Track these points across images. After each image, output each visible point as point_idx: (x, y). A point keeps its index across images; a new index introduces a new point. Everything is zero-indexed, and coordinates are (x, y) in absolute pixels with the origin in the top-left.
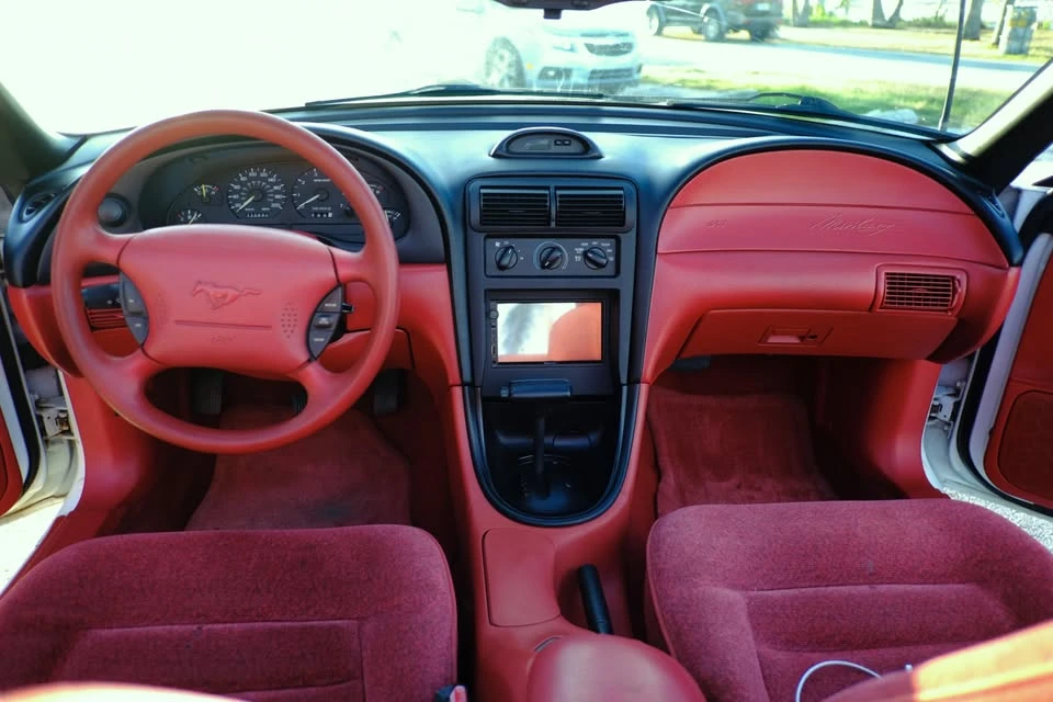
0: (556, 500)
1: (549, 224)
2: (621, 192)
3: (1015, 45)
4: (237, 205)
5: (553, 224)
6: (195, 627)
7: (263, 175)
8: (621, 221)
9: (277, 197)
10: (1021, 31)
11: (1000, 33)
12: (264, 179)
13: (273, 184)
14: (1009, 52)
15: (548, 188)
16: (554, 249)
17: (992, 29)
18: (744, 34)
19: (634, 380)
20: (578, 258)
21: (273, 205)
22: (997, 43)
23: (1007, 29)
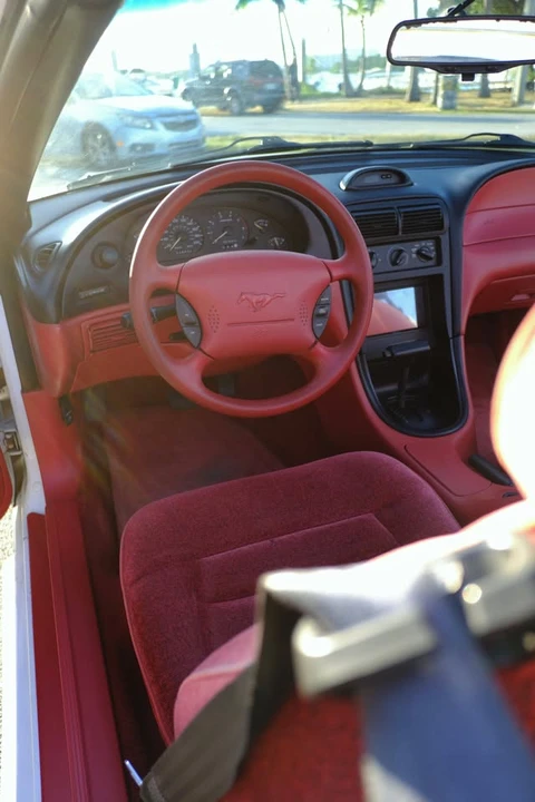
0: (428, 422)
1: (397, 233)
2: (437, 207)
3: (448, 103)
4: (169, 245)
5: (400, 233)
6: (268, 541)
7: (183, 220)
8: (440, 227)
9: (197, 236)
10: (450, 93)
11: (436, 95)
12: (185, 224)
13: (191, 227)
14: (445, 108)
15: (392, 208)
16: (401, 251)
17: (429, 94)
18: (258, 108)
19: (456, 335)
20: (414, 256)
21: (195, 243)
22: (435, 103)
23: (441, 92)
